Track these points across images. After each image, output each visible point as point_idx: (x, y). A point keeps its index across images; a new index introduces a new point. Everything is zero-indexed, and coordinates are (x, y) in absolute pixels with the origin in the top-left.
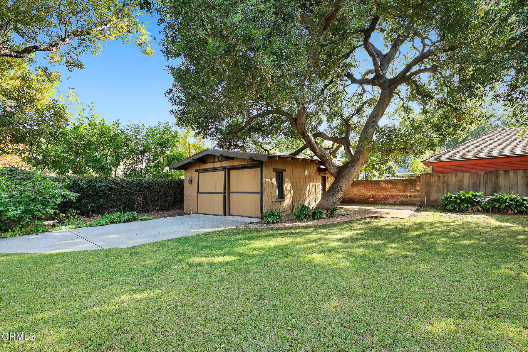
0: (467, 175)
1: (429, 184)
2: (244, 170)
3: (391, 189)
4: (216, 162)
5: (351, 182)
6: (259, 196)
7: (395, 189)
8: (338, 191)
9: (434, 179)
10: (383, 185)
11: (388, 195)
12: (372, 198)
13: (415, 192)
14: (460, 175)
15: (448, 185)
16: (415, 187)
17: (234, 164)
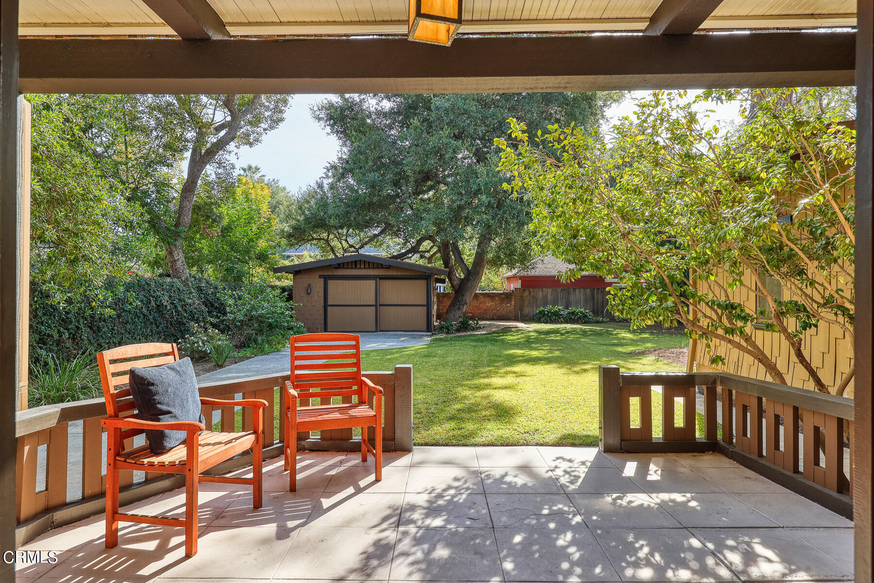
0: (550, 290)
1: (522, 298)
2: (399, 281)
3: (489, 304)
4: (362, 268)
5: (473, 295)
6: (425, 308)
7: (493, 304)
8: (463, 305)
9: (526, 294)
10: (482, 298)
11: (486, 309)
12: (471, 313)
13: (511, 306)
14: (545, 290)
15: (536, 300)
16: (511, 302)
17: (390, 274)
